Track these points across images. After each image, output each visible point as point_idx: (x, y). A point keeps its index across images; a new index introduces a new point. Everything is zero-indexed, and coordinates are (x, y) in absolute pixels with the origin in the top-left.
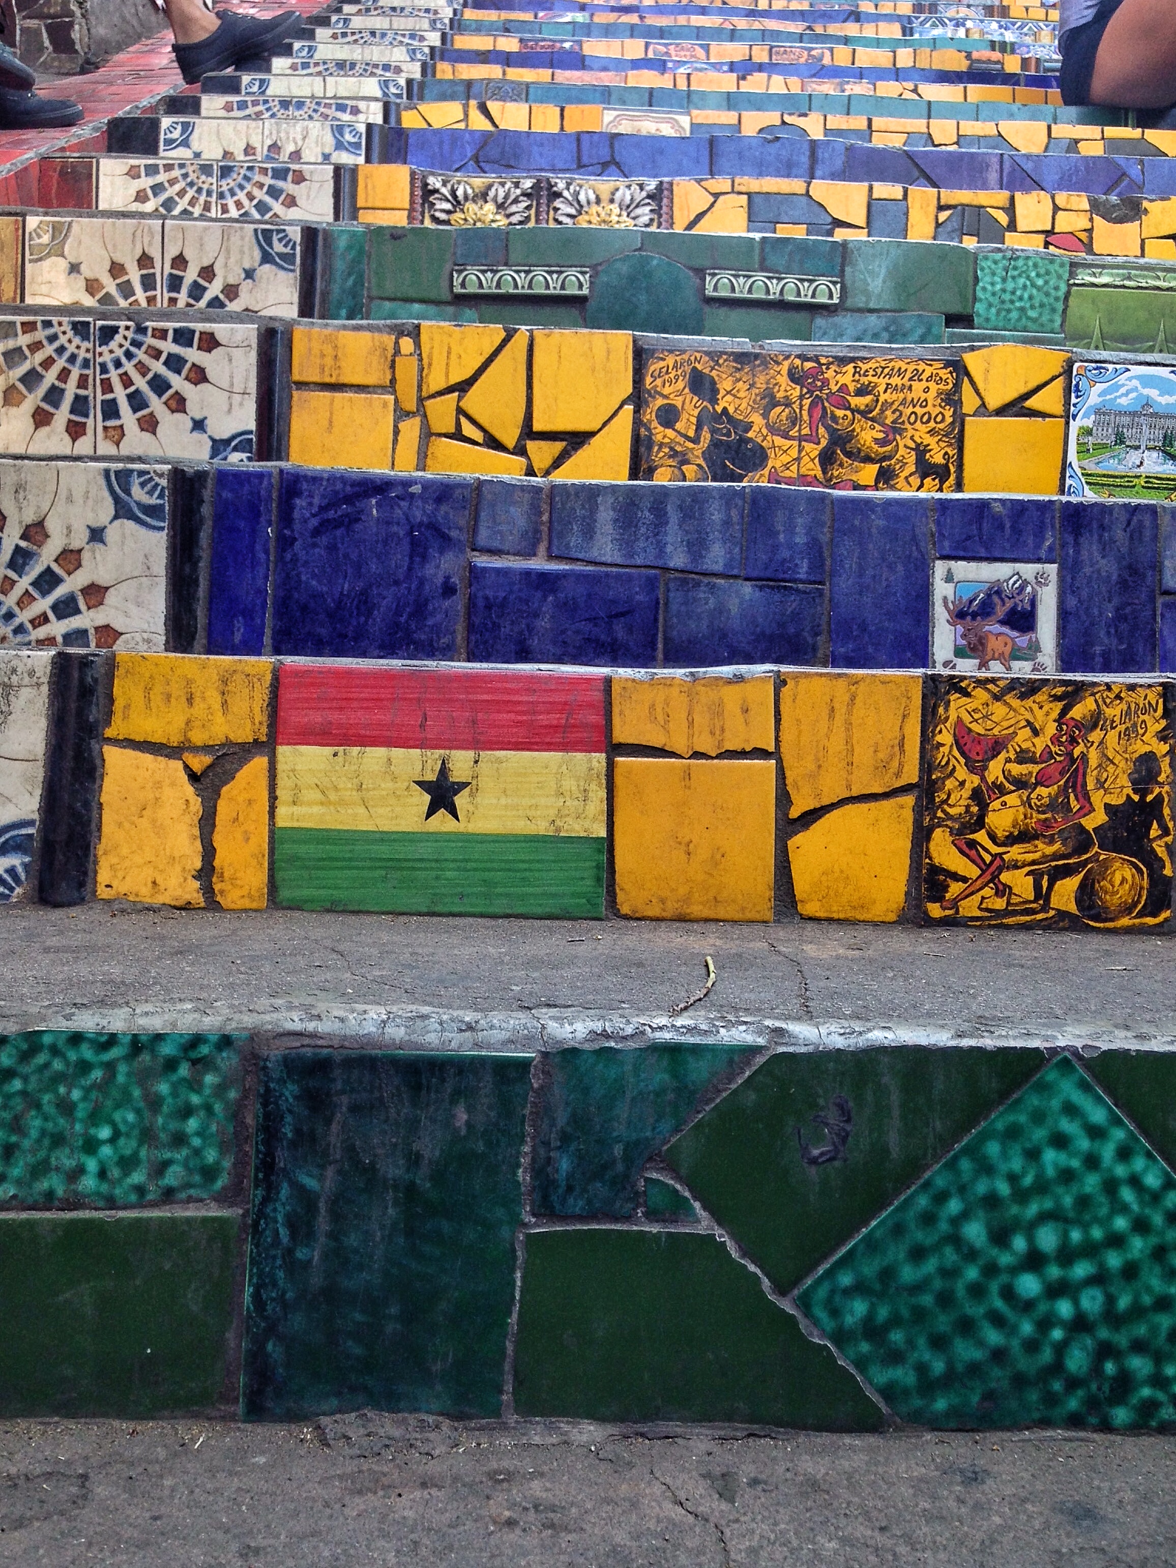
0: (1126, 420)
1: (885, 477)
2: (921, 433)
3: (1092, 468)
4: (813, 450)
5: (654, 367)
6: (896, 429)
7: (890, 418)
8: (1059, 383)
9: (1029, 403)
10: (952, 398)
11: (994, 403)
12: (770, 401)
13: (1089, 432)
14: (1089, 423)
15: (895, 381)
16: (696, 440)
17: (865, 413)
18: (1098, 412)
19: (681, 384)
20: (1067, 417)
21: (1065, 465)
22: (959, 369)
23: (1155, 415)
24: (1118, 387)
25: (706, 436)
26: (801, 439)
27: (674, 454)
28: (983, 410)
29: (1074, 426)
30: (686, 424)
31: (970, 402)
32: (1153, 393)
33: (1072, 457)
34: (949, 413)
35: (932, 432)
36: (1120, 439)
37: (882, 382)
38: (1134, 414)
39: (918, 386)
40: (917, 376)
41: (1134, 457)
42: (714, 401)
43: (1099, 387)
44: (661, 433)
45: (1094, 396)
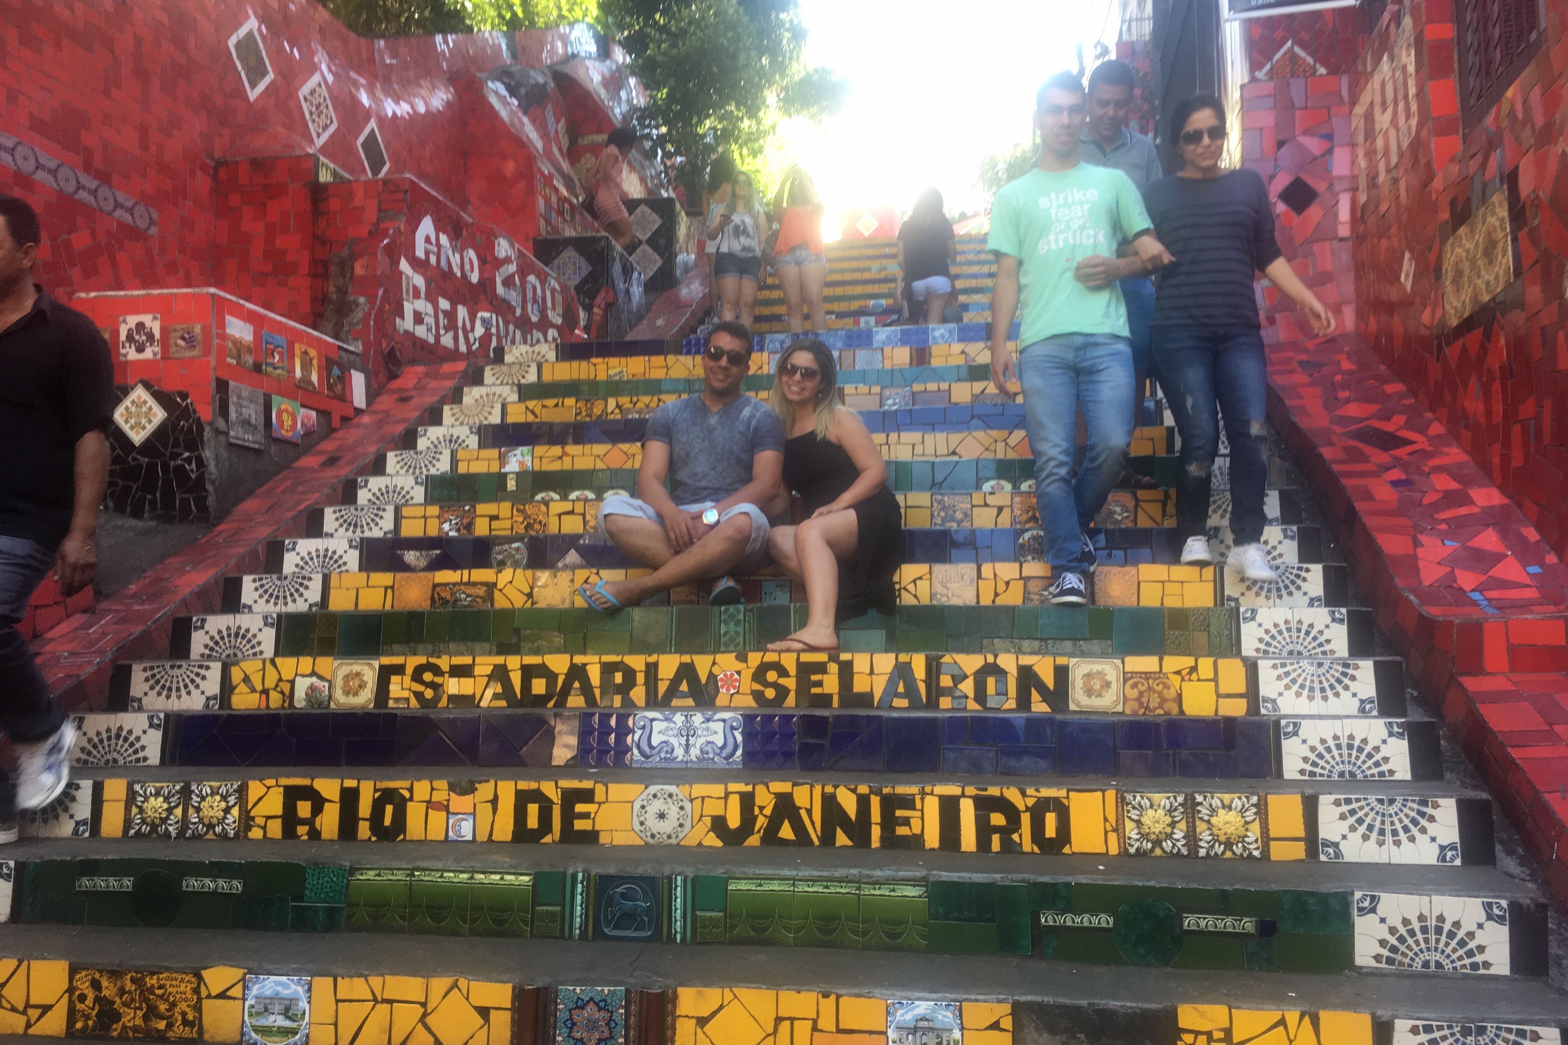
0: (269, 1001)
1: (170, 1026)
2: (183, 1006)
3: (254, 1023)
4: (140, 1013)
5: (78, 977)
6: (173, 1005)
7: (171, 999)
8: (241, 983)
9: (229, 993)
10: (196, 991)
11: (213, 994)
12: (122, 992)
13: (252, 1006)
14: (253, 1002)
15: (174, 983)
16: (93, 1009)
17: (161, 997)
18: (257, 997)
19: (87, 984)
20: (244, 999)
21: (243, 1022)
22: (200, 978)
23: (281, 999)
24: (264, 987)
25: (97, 1007)
26: (136, 1009)
27: (84, 1015)
28: (209, 996)
29: (247, 1004)
30: (89, 1002)
31: (204, 993)
32: (280, 989)
33: (246, 1018)
34: (195, 997)
35: (189, 1006)
36: (266, 1009)
37: (168, 983)
38: (272, 999)
39: (183, 985)
40: (182, 980)
41: (272, 1018)
42: (101, 992)
43: (257, 986)
44: (80, 1006)
45: (255, 990)
